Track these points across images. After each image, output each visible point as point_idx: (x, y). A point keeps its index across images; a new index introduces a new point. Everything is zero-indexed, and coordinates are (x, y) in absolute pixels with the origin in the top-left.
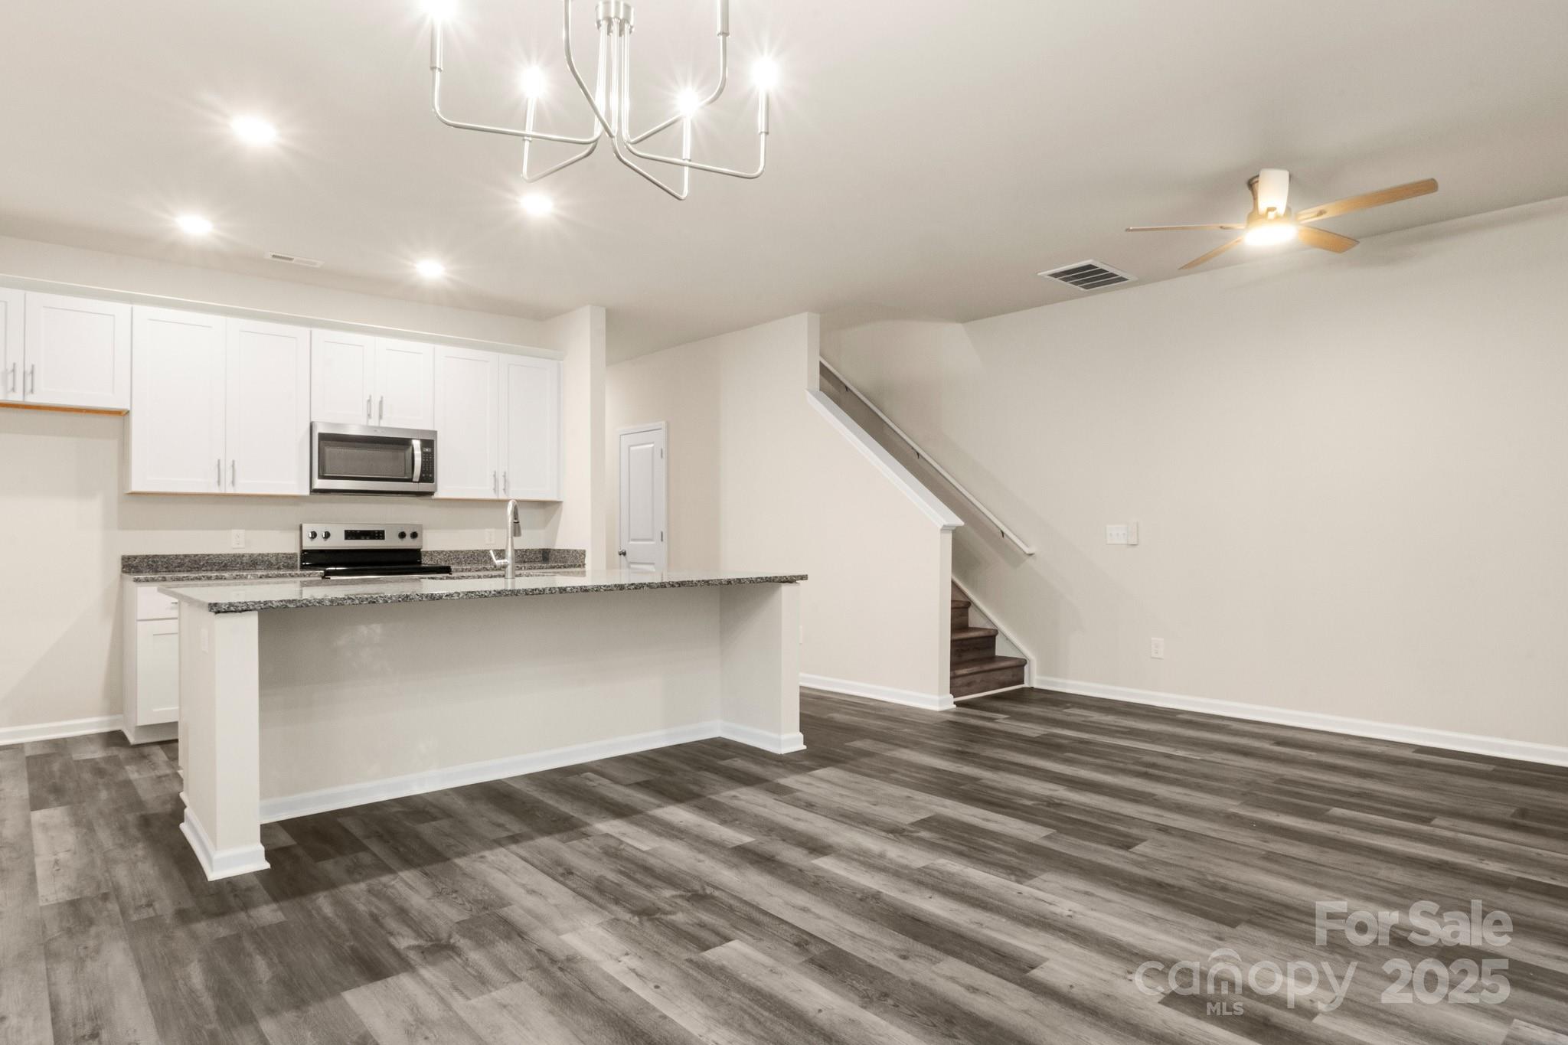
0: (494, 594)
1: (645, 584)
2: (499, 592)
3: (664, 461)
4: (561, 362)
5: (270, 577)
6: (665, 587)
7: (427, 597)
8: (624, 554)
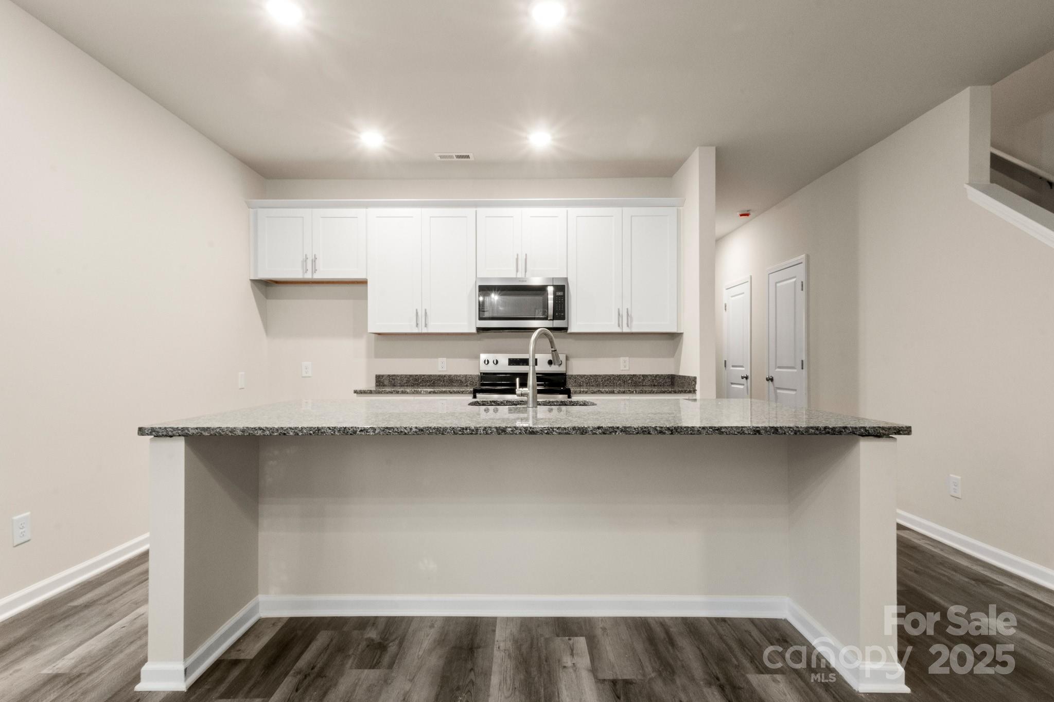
0: (416, 432)
1: (618, 428)
2: (422, 430)
3: (804, 292)
4: (681, 208)
5: (436, 393)
6: (649, 433)
7: (339, 431)
8: (772, 380)
